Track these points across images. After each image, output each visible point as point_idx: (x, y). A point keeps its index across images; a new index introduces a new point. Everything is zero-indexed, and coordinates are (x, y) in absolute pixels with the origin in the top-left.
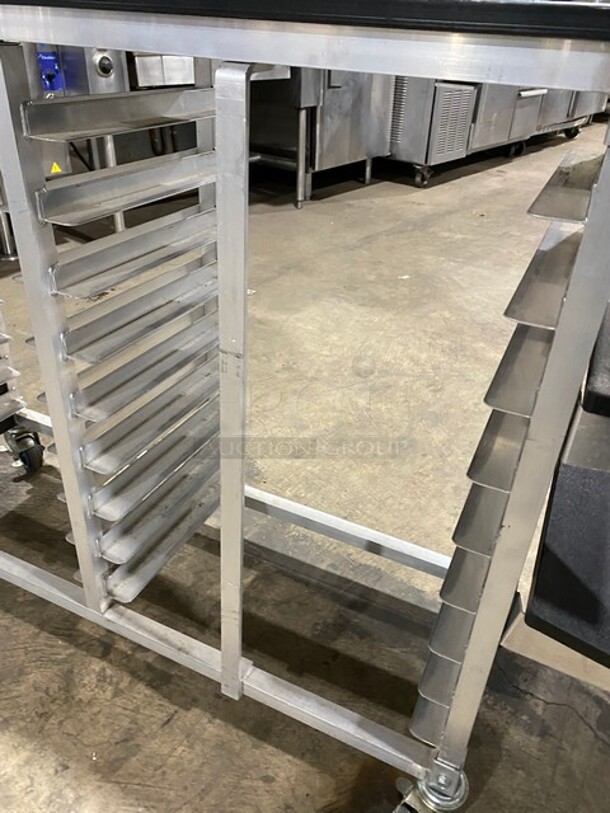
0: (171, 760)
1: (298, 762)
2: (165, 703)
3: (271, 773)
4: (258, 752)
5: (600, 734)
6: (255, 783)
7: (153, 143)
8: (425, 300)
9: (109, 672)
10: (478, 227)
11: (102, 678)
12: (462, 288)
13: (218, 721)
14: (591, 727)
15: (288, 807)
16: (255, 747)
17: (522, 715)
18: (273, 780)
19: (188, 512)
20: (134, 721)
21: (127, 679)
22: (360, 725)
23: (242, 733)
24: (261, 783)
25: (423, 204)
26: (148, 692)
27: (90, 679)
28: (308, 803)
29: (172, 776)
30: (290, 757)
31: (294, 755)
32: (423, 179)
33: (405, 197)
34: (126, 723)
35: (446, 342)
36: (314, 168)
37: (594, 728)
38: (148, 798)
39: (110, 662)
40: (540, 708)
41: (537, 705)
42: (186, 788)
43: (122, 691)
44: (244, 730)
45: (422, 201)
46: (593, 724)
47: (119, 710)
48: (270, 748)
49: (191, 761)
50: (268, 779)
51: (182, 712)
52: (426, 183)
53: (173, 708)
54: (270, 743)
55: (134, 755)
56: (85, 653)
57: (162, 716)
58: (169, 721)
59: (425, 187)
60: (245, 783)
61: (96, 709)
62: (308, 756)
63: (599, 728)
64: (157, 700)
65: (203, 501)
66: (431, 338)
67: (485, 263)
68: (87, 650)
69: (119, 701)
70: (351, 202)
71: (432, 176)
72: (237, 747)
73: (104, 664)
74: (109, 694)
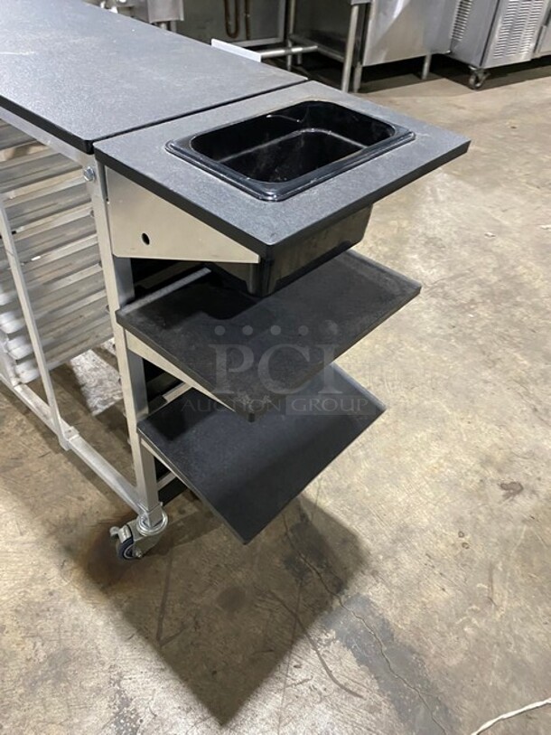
0: (35, 475)
1: (101, 495)
2: (46, 446)
3: (84, 496)
4: (82, 484)
5: (289, 533)
6: (73, 499)
7: (227, 26)
8: (395, 208)
9: (24, 422)
10: (501, 139)
11: (19, 425)
12: (436, 201)
13: (69, 463)
14: (286, 528)
15: (84, 514)
16: (83, 481)
18: (83, 499)
19: (86, 340)
20: (25, 451)
21: (32, 428)
22: (118, 479)
23: (79, 473)
24: (75, 499)
25: (463, 108)
26: (40, 438)
27: (13, 423)
28: (96, 516)
29: (32, 482)
30: (99, 492)
31: (101, 492)
32: (477, 81)
33: (449, 98)
34: (21, 451)
35: (386, 249)
36: (362, 63)
37: (288, 529)
38: (15, 488)
39: (28, 417)
42: (36, 490)
43: (26, 434)
44: (81, 472)
45: (462, 105)
46: (289, 526)
47: (20, 443)
48: (91, 485)
49: (46, 478)
50: (81, 499)
51: (53, 454)
52: (478, 85)
53: (48, 450)
54: (92, 483)
55: (18, 466)
56: (16, 409)
57: (42, 453)
58: (43, 456)
59: (478, 89)
60: (69, 497)
61: (9, 439)
62: (108, 495)
63: (291, 530)
64: (43, 443)
65: (100, 334)
66: (376, 243)
67: (477, 179)
68: (18, 408)
69: (23, 439)
70: (395, 99)
71: (487, 79)
72: (73, 479)
73: (23, 417)
74: (19, 434)
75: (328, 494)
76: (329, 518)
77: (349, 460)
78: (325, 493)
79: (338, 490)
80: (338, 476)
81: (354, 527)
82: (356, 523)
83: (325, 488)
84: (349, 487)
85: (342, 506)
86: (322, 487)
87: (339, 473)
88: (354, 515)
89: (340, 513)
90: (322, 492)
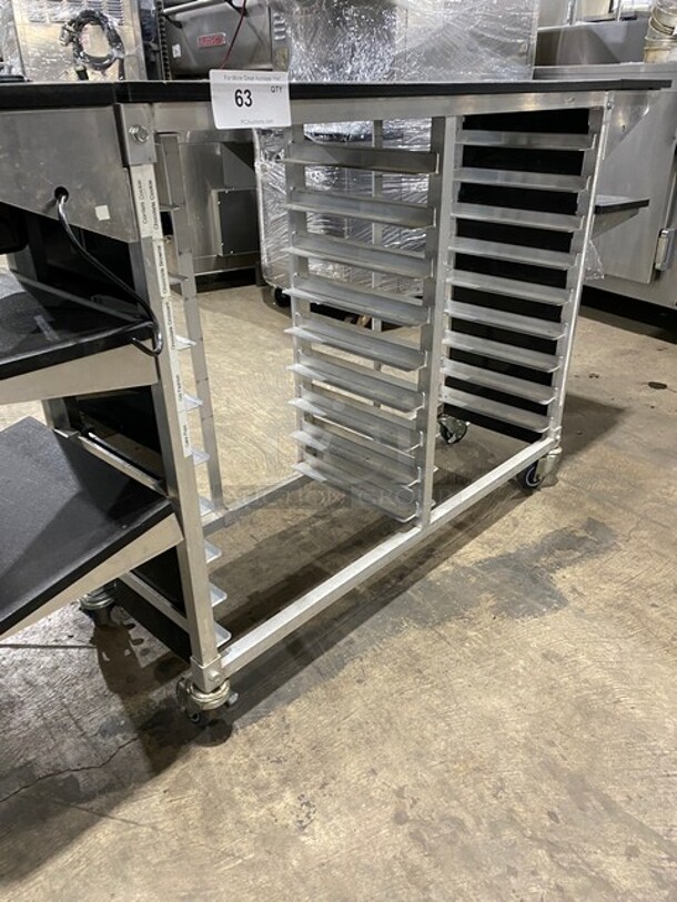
5: (67, 775)
14: (77, 770)
17: (126, 723)
37: (75, 773)
40: (121, 740)
41: (124, 738)
63: (72, 776)
75: (121, 839)
76: (72, 836)
77: (189, 887)
78: (124, 834)
79: (125, 857)
80: (156, 861)
81: (41, 878)
82: (46, 884)
83: (136, 835)
84: (125, 879)
85: (90, 862)
86: (138, 830)
87: (162, 863)
88: (62, 882)
89: (77, 856)
90: (130, 828)
